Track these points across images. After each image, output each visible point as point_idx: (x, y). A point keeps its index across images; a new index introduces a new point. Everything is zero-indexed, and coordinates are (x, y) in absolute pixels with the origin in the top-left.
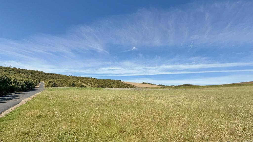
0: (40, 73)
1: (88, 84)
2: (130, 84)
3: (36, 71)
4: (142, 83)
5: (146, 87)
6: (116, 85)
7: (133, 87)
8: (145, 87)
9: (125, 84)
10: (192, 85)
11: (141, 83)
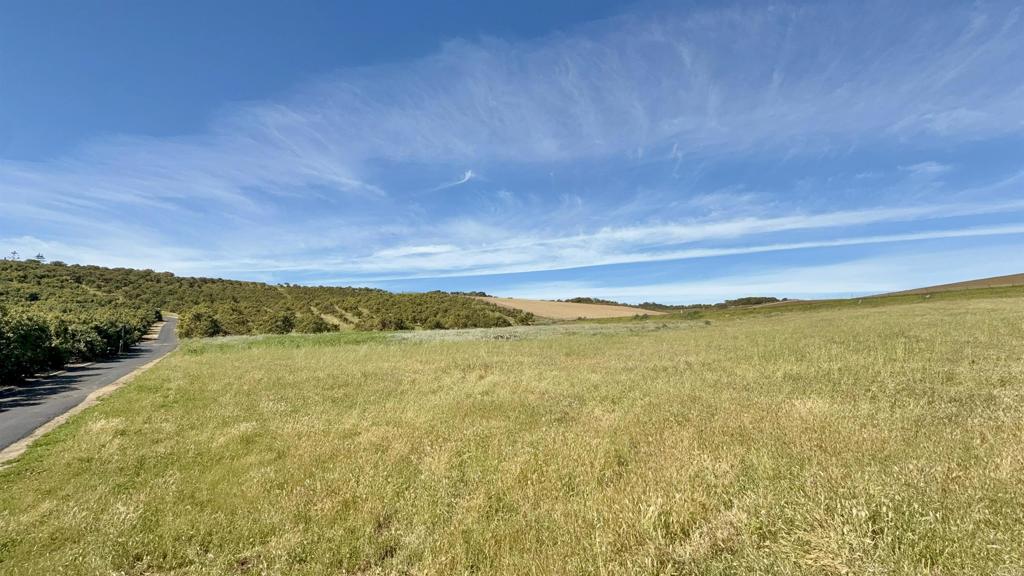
0: (158, 281)
2: (518, 307)
3: (145, 272)
7: (527, 319)
10: (773, 300)
11: (568, 301)
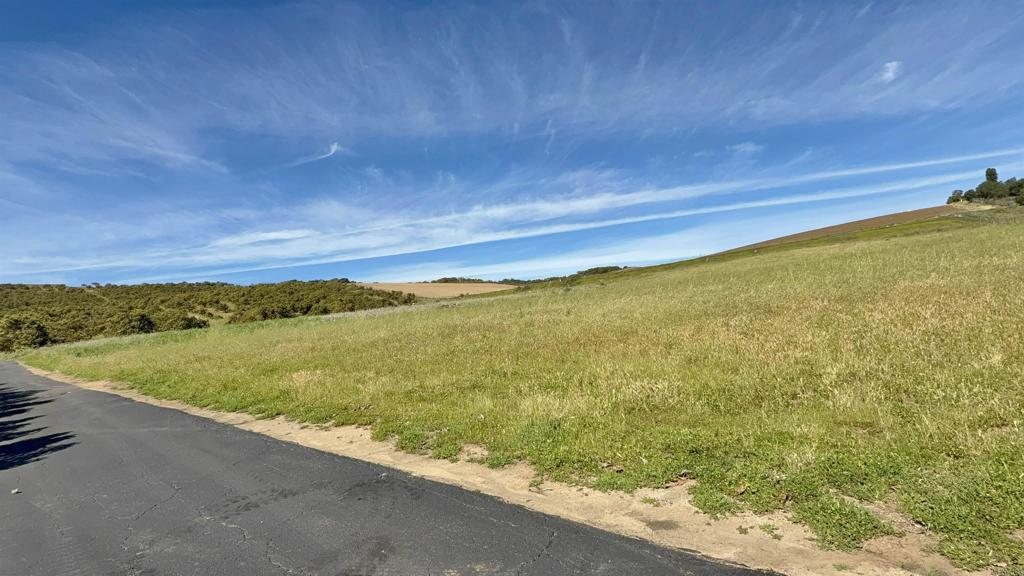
1: (211, 310)
2: (396, 290)
4: (440, 281)
5: (462, 296)
6: (341, 301)
7: (410, 299)
8: (457, 293)
9: (372, 292)
10: (617, 268)
11: (434, 282)
